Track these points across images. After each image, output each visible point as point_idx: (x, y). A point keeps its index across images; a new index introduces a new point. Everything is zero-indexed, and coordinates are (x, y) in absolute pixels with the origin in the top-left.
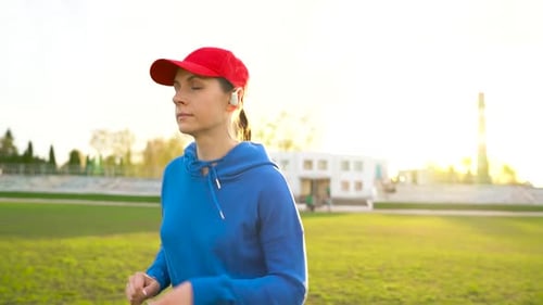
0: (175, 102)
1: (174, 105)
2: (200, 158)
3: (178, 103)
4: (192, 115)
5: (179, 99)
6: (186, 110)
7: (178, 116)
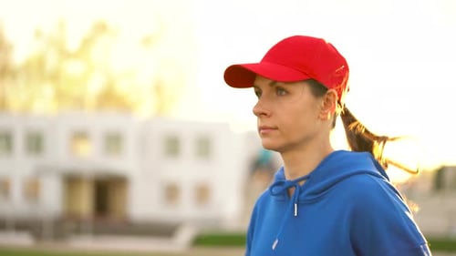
0: (256, 114)
1: (256, 118)
2: (288, 178)
3: (260, 114)
4: (276, 128)
5: (261, 110)
6: (269, 123)
7: (260, 129)
